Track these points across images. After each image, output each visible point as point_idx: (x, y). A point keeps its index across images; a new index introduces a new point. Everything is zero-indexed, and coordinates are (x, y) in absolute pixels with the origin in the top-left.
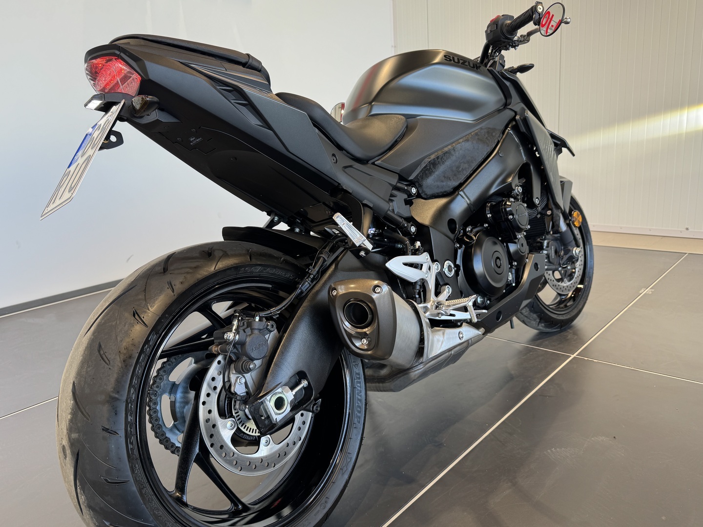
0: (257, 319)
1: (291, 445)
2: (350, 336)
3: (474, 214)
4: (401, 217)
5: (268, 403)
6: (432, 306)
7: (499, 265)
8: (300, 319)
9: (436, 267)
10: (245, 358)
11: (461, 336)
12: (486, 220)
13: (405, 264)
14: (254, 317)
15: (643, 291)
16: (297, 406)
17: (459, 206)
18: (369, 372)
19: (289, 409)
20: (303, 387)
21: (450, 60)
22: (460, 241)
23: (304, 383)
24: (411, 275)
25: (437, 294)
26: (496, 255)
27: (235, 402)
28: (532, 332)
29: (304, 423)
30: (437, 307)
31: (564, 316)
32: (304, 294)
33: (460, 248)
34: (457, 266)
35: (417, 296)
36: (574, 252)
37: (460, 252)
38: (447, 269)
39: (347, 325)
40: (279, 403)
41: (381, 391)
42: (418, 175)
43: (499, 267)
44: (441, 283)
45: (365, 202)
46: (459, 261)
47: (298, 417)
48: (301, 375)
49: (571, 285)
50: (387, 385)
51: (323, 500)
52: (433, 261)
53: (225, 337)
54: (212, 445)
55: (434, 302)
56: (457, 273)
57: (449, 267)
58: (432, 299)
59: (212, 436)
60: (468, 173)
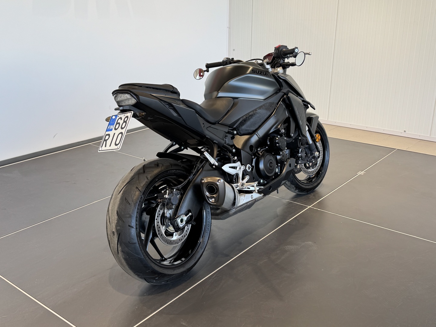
0: (175, 190)
1: (183, 236)
2: (208, 197)
3: (261, 142)
4: (229, 145)
5: (178, 220)
6: (240, 185)
7: (271, 166)
8: (189, 190)
9: (243, 168)
10: (170, 204)
11: (252, 197)
12: (267, 145)
13: (230, 167)
14: (173, 189)
15: (359, 172)
16: (187, 222)
17: (254, 139)
18: (212, 211)
19: (185, 223)
20: (190, 216)
21: (255, 72)
22: (255, 155)
23: (190, 214)
24: (232, 172)
25: (243, 179)
26: (271, 161)
27: (166, 220)
28: (293, 194)
29: (188, 229)
30: (242, 185)
31: (309, 186)
32: (190, 180)
33: (254, 158)
34: (253, 166)
35: (234, 180)
36: (315, 154)
37: (254, 160)
38: (248, 168)
39: (207, 194)
40: (182, 221)
41: (217, 219)
42: (237, 126)
43: (271, 167)
44: (245, 174)
45: (215, 141)
46: (254, 164)
47: (186, 227)
48: (189, 211)
49: (314, 171)
50: (219, 217)
51: (194, 257)
52: (242, 165)
53: (165, 196)
54: (159, 234)
55: (241, 183)
56: (252, 169)
57: (249, 167)
58: (240, 182)
59: (159, 231)
60: (260, 124)
